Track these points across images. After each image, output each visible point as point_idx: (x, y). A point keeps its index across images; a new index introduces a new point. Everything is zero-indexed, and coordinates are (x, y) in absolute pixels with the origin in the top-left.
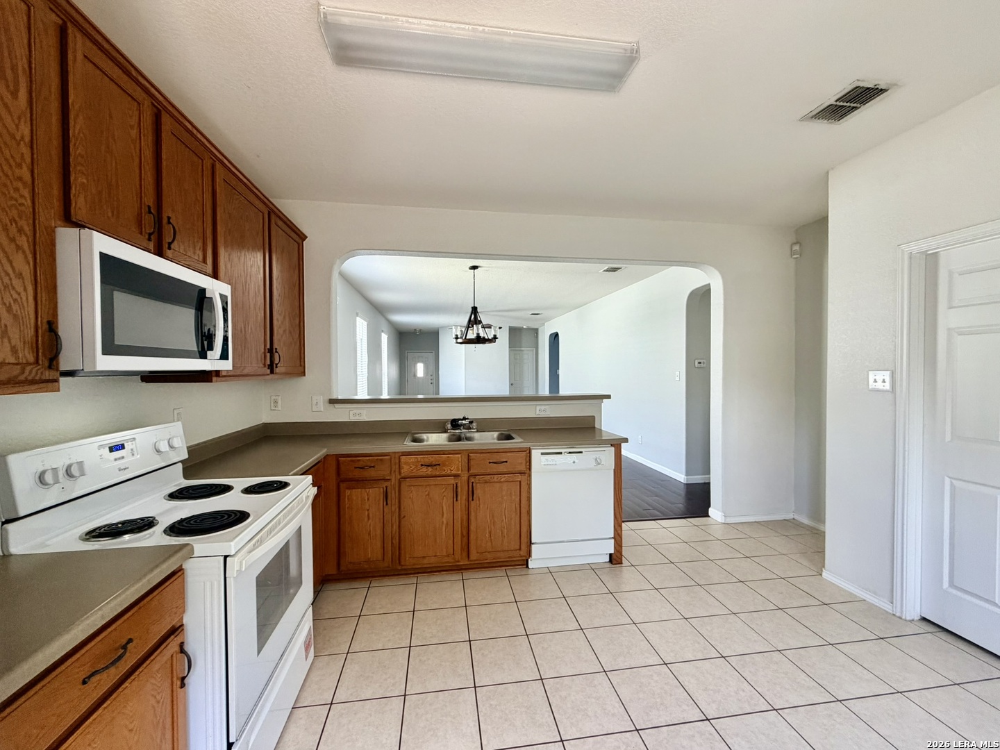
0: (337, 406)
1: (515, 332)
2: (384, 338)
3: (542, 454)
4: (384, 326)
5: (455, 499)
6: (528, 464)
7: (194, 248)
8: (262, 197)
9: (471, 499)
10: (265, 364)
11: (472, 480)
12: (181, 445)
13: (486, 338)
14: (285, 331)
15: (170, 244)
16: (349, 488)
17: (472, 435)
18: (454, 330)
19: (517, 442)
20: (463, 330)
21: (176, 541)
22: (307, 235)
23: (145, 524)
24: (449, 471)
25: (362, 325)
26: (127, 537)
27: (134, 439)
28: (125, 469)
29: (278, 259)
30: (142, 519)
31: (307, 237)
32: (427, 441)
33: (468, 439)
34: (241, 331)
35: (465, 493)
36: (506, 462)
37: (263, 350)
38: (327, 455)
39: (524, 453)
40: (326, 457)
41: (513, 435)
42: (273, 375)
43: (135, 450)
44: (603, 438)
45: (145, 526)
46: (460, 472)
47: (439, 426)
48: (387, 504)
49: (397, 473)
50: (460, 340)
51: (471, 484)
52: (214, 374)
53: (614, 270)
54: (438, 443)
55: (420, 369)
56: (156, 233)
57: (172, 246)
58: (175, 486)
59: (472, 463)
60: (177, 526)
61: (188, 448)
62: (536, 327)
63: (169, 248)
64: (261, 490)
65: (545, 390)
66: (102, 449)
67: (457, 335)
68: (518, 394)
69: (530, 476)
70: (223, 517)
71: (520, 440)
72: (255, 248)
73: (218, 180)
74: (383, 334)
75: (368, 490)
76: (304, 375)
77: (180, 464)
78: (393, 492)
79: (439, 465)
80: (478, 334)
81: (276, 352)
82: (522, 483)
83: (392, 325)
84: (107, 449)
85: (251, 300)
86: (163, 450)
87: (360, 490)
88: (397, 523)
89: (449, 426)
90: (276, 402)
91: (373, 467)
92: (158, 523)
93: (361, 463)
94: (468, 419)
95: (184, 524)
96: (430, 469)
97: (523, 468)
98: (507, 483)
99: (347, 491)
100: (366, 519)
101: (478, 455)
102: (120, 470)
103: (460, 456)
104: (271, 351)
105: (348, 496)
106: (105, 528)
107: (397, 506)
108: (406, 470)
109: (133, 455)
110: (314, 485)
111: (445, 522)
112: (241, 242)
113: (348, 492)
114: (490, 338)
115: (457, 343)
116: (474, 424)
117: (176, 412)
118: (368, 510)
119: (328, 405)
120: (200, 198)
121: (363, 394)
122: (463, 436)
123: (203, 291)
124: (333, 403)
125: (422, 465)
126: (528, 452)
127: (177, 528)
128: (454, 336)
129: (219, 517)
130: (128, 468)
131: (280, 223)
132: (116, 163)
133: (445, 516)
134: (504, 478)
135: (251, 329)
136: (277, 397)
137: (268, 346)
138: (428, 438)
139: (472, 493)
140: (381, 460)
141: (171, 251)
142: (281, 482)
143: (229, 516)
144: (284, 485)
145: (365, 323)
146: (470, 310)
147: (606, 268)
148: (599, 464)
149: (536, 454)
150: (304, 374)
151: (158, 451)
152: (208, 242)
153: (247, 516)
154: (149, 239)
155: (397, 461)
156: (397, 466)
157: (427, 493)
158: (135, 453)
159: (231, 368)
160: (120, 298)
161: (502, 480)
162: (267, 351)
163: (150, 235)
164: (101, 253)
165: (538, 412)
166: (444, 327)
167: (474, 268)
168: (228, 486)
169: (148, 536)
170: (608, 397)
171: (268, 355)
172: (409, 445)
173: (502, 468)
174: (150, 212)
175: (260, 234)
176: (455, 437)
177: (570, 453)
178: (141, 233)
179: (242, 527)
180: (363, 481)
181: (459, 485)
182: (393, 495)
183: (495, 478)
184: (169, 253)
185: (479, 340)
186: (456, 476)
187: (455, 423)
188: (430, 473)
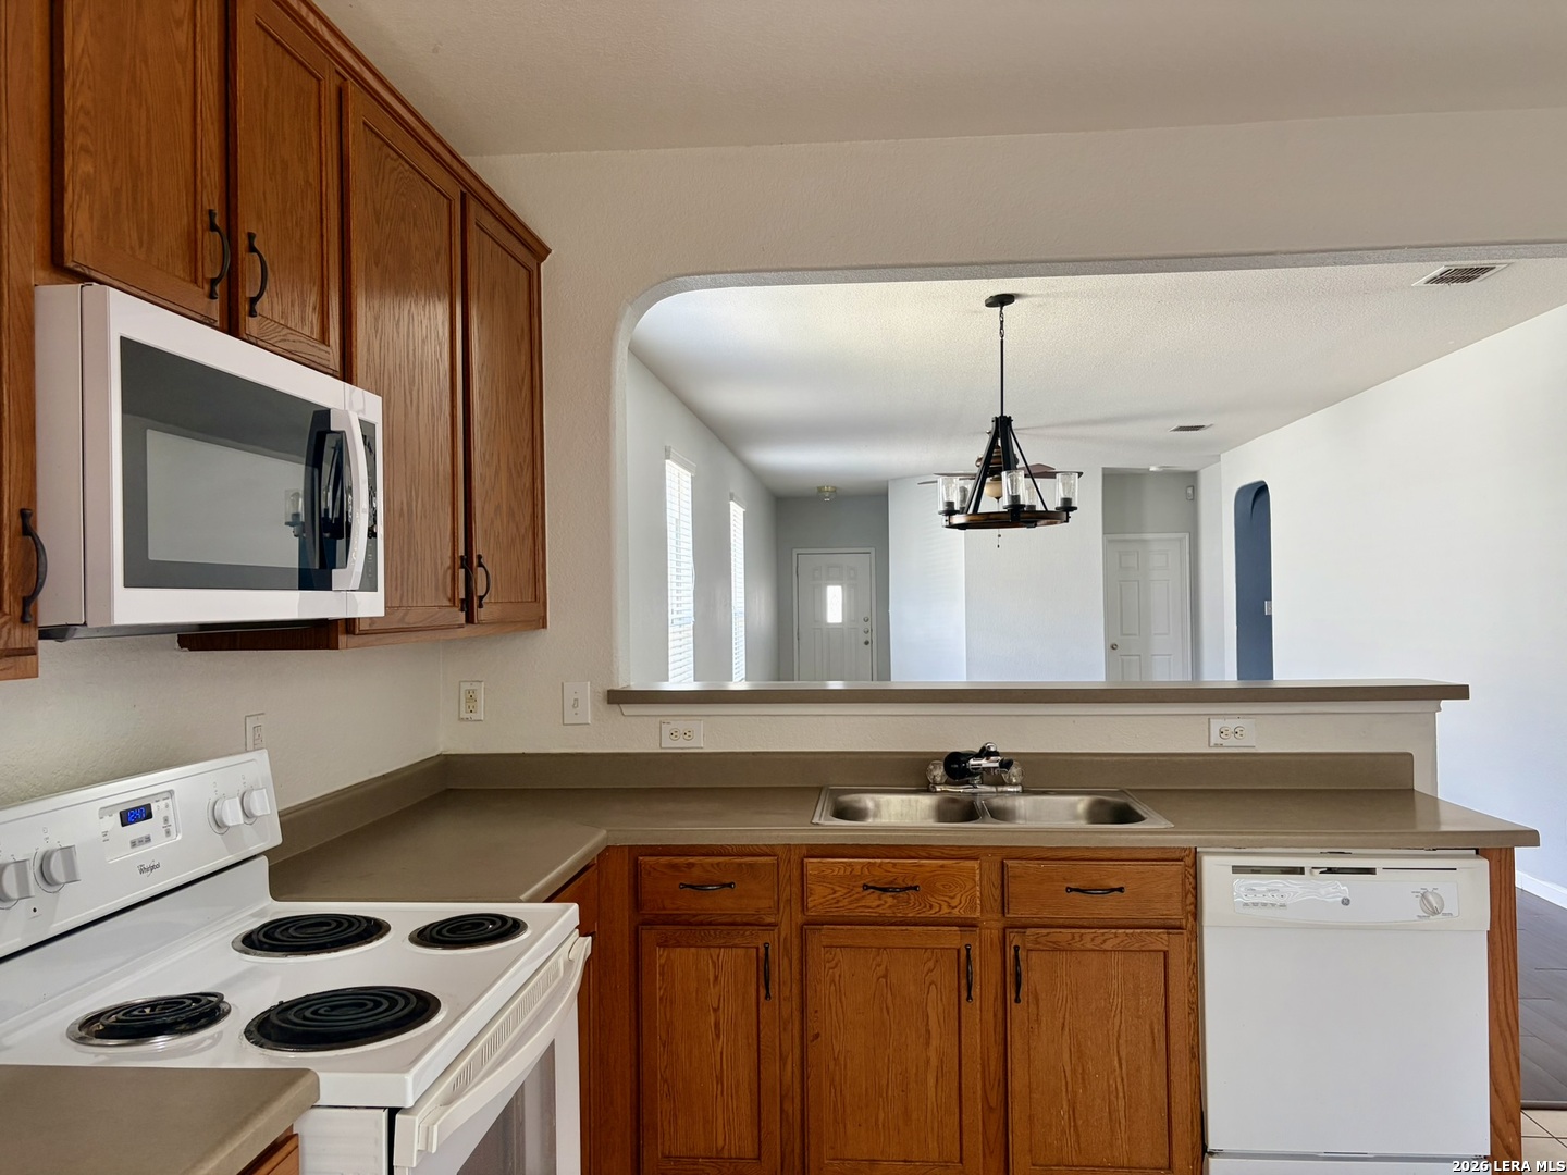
0: (629, 709)
1: (1119, 484)
2: (737, 513)
3: (1237, 869)
4: (737, 481)
5: (964, 995)
6: (1190, 899)
7: (303, 305)
8: (447, 157)
9: (1011, 995)
10: (453, 599)
11: (1015, 939)
12: (269, 812)
13: (1040, 508)
14: (498, 508)
15: (253, 301)
16: (664, 945)
17: (1008, 802)
18: (942, 489)
19: (1154, 830)
20: (970, 485)
21: (271, 1059)
22: (549, 244)
23: (199, 1012)
24: (945, 910)
25: (679, 483)
26: (161, 1042)
27: (171, 793)
28: (152, 868)
29: (481, 318)
30: (195, 998)
31: (548, 251)
32: (875, 816)
33: (999, 814)
34: (401, 514)
35: (995, 977)
36: (1121, 890)
37: (448, 562)
38: (608, 848)
39: (1176, 868)
40: (606, 853)
41: (1140, 809)
42: (469, 627)
43: (171, 821)
44: (1444, 828)
45: (202, 1015)
46: (978, 914)
47: (908, 773)
48: (768, 996)
49: (796, 906)
50: (958, 519)
51: (1011, 953)
52: (341, 628)
53: (1467, 275)
54: (907, 822)
55: (835, 604)
56: (225, 279)
57: (258, 306)
58: (253, 915)
59: (1013, 888)
60: (275, 1020)
61: (281, 815)
62: (1188, 466)
63: (252, 313)
64: (457, 937)
65: (1223, 669)
66: (107, 818)
67: (950, 504)
68: (1134, 680)
69: (1196, 937)
70: (378, 1004)
71: (1163, 824)
72: (430, 291)
73: (351, 126)
74: (733, 505)
75: (714, 952)
76: (544, 626)
77: (264, 859)
78: (785, 962)
79: (915, 888)
80: (1015, 498)
81: (480, 565)
82: (1173, 960)
83: (756, 475)
84: (117, 817)
85: (422, 430)
86: (230, 824)
87: (693, 950)
88: (797, 1052)
89: (939, 773)
90: (472, 698)
91: (730, 885)
92: (229, 1011)
93: (696, 872)
94: (996, 754)
95: (291, 1016)
96: (888, 899)
97: (1175, 910)
98: (1121, 956)
99: (659, 951)
100: (711, 1036)
101: (1032, 864)
102: (142, 871)
103: (975, 864)
104: (468, 562)
105: (662, 966)
106: (120, 1016)
107: (796, 1004)
108: (819, 898)
109: (168, 833)
110: (583, 930)
111: (934, 1062)
112: (401, 280)
113: (661, 955)
114: (1051, 508)
115: (951, 526)
116: (1014, 770)
117: (250, 723)
118: (716, 1010)
119: (603, 706)
120: (313, 180)
121: (681, 678)
122: (979, 802)
123: (323, 415)
124: (619, 702)
125: (866, 887)
126: (1189, 861)
127: (274, 1026)
128: (942, 508)
129: (371, 1005)
130: (158, 866)
131: (489, 222)
132: (148, 118)
133: (934, 1042)
134: (1114, 939)
135: (423, 506)
136: (476, 685)
137: (461, 552)
138: (878, 806)
139: (1012, 979)
140: (751, 865)
141: (259, 318)
142: (503, 919)
143: (394, 1003)
144: (508, 928)
145: (686, 477)
146: (991, 426)
147: (1436, 273)
148: (1435, 912)
149: (1215, 870)
150: (542, 623)
151: (219, 824)
152: (331, 286)
153: (432, 1006)
154: (212, 296)
155: (796, 872)
156: (796, 889)
157: (881, 971)
158: (173, 829)
159: (380, 612)
160: (159, 444)
161: (1108, 946)
162: (458, 562)
163: (213, 282)
164: (123, 339)
165: (1215, 738)
166: (902, 479)
167: (1002, 300)
168: (376, 921)
169: (208, 1042)
170: (1461, 692)
171: (462, 572)
172: (825, 826)
173: (1107, 907)
174: (213, 227)
175: (443, 258)
176: (956, 807)
177: (1330, 870)
178: (195, 282)
179: (426, 1034)
180: (701, 924)
181: (975, 953)
182: (783, 971)
183: (1088, 938)
184: (252, 325)
185: (1019, 516)
186: (967, 925)
187: (957, 766)
188: (889, 913)
